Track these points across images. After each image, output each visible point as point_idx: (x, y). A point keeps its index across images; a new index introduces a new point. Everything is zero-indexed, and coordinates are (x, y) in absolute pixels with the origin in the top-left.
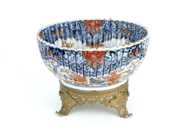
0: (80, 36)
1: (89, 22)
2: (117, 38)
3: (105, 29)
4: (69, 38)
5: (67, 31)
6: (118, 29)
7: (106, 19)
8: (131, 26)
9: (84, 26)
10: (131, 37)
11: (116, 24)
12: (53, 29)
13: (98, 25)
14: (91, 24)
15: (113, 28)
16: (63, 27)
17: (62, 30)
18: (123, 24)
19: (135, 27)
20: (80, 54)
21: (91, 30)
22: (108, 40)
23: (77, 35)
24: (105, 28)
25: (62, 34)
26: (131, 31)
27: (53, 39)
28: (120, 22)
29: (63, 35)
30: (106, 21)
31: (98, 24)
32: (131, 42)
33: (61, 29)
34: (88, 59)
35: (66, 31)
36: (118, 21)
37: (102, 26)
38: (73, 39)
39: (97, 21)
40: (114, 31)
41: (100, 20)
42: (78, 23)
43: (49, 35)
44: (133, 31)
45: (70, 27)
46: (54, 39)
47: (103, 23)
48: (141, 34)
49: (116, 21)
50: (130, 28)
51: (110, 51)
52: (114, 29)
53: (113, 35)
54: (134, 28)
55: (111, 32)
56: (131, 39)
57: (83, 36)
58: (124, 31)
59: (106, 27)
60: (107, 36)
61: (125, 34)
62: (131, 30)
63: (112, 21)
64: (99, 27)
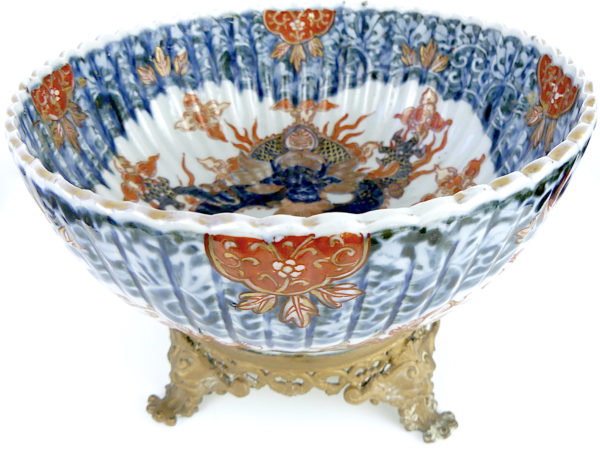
0: (252, 72)
1: (285, 19)
2: (386, 80)
3: (344, 44)
4: (212, 83)
5: (202, 55)
6: (392, 43)
7: (347, 6)
8: (452, 32)
9: (266, 34)
10: (446, 78)
11: (385, 25)
12: (139, 50)
13: (316, 30)
14: (292, 24)
15: (374, 39)
16: (183, 39)
17: (180, 51)
18: (413, 23)
19: (469, 36)
20: (193, 249)
21: (292, 48)
22: (353, 85)
23: (238, 68)
24: (341, 40)
25: (181, 69)
26: (450, 51)
27: (145, 89)
28: (402, 16)
29: (184, 70)
30: (347, 15)
31: (315, 25)
32: (445, 99)
33: (176, 47)
34: (248, 281)
35: (198, 56)
36: (393, 12)
37: (331, 34)
38: (227, 83)
39: (311, 15)
40: (378, 52)
41: (326, 11)
42: (242, 24)
43: (124, 76)
44: (458, 55)
45: (211, 39)
46: (150, 91)
47: (337, 19)
48: (500, 67)
49: (386, 13)
50: (444, 42)
51: (405, 233)
52: (375, 43)
53: (370, 69)
54: (466, 40)
55: (365, 54)
56: (447, 84)
57: (264, 74)
58: (418, 52)
59: (344, 37)
60: (349, 71)
61: (419, 66)
62: (447, 47)
63: (371, 13)
64: (320, 37)
